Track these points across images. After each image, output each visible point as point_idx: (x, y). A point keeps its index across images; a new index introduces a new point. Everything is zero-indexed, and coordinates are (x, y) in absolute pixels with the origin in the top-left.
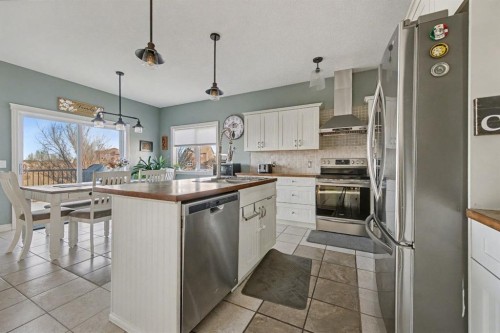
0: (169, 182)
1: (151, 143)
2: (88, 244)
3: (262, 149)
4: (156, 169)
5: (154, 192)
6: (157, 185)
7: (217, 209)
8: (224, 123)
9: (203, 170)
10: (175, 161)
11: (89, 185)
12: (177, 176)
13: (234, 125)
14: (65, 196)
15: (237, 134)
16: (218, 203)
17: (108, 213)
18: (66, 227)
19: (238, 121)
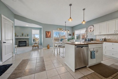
0: (75, 42)
1: (71, 34)
2: (62, 52)
3: (100, 34)
4: (72, 39)
5: (71, 43)
6: (72, 42)
7: (83, 48)
8: (88, 28)
9: (82, 40)
10: (76, 38)
11: (62, 42)
12: (76, 41)
13: (91, 28)
14: (59, 43)
15: (92, 30)
16: (83, 46)
17: (64, 47)
18: (59, 49)
19: (92, 27)
